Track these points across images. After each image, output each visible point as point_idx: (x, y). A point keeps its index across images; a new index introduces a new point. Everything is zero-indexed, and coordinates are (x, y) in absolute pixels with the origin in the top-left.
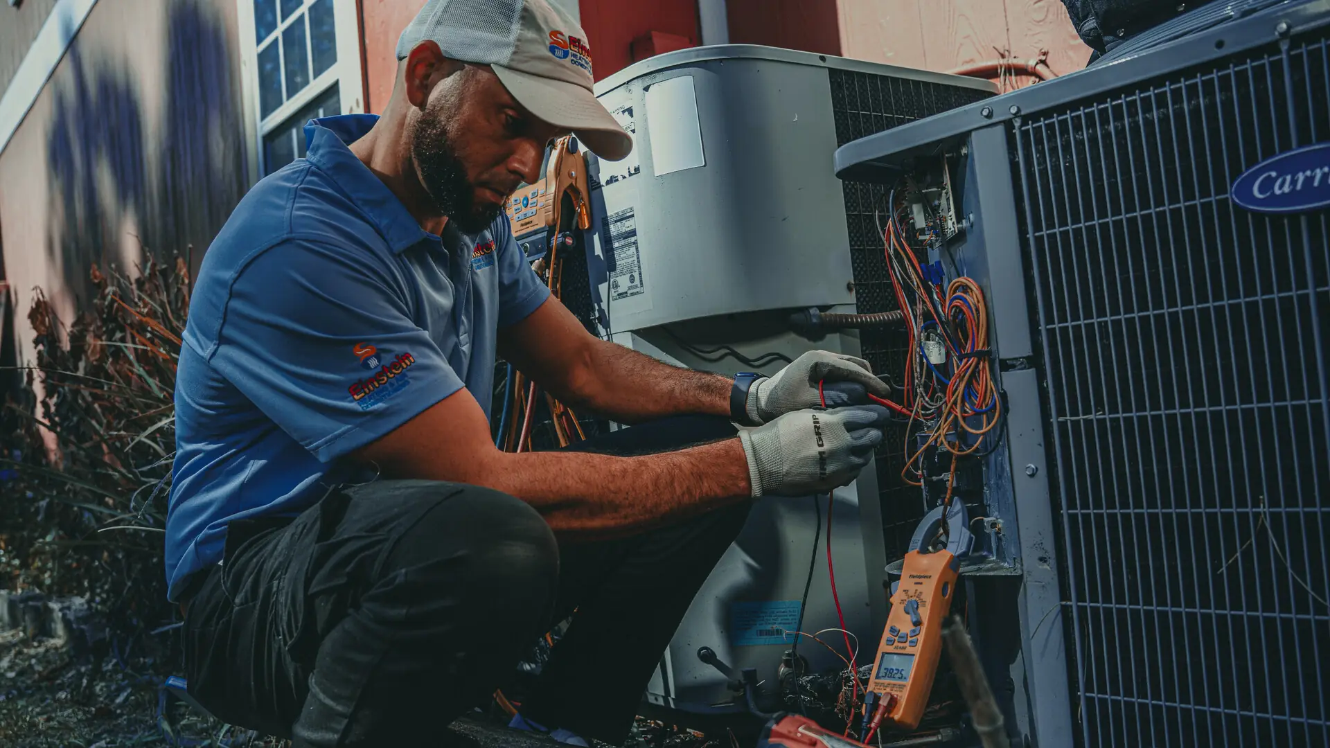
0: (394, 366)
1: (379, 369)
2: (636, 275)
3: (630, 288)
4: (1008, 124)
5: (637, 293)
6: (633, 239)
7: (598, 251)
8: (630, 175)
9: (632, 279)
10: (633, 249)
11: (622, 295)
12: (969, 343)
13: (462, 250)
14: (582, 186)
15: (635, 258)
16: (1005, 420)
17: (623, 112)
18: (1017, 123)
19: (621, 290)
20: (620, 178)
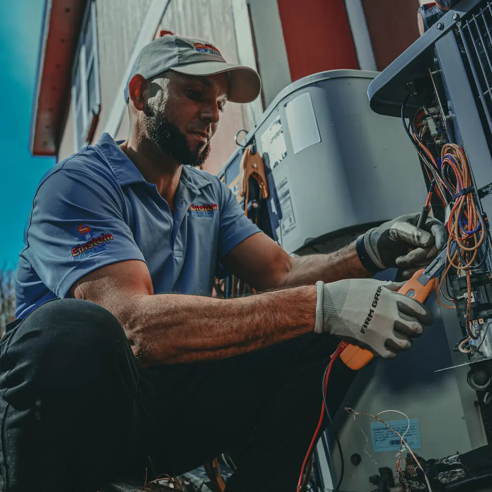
0: (99, 239)
1: (91, 240)
2: (292, 217)
3: (290, 226)
4: (454, 27)
5: (293, 228)
6: (288, 196)
7: (274, 210)
8: (283, 158)
9: (290, 221)
10: (289, 201)
11: (287, 232)
12: (458, 186)
13: (182, 203)
14: (261, 173)
15: (290, 207)
16: (488, 233)
17: (277, 123)
18: (459, 25)
19: (286, 229)
20: (279, 162)
